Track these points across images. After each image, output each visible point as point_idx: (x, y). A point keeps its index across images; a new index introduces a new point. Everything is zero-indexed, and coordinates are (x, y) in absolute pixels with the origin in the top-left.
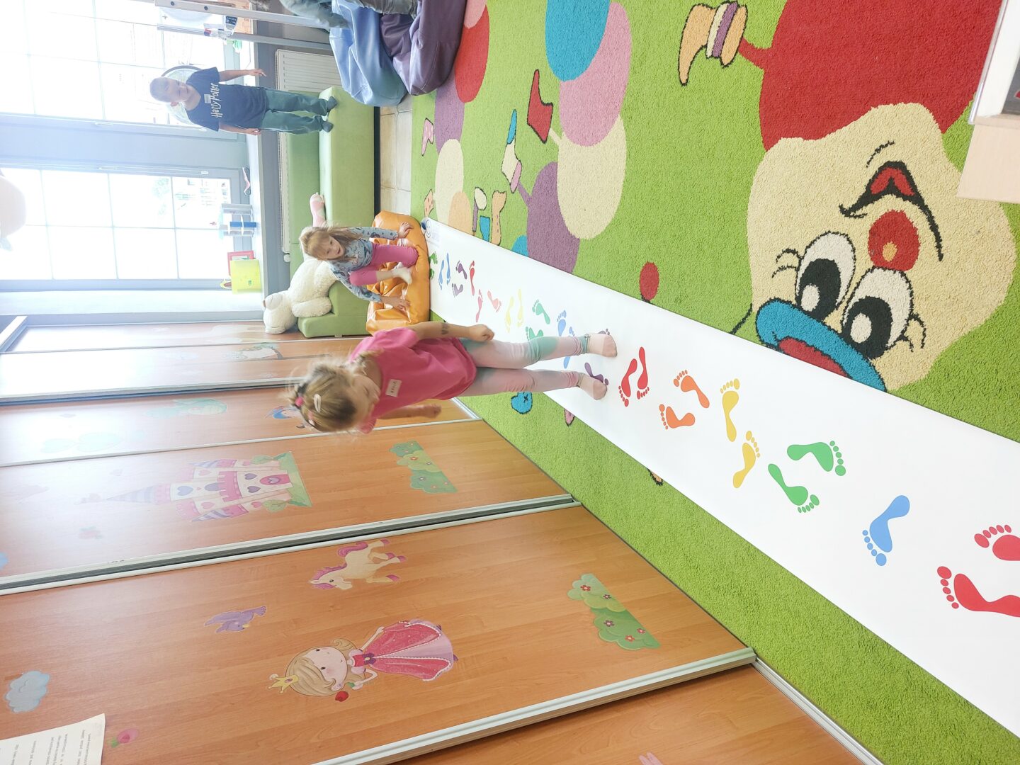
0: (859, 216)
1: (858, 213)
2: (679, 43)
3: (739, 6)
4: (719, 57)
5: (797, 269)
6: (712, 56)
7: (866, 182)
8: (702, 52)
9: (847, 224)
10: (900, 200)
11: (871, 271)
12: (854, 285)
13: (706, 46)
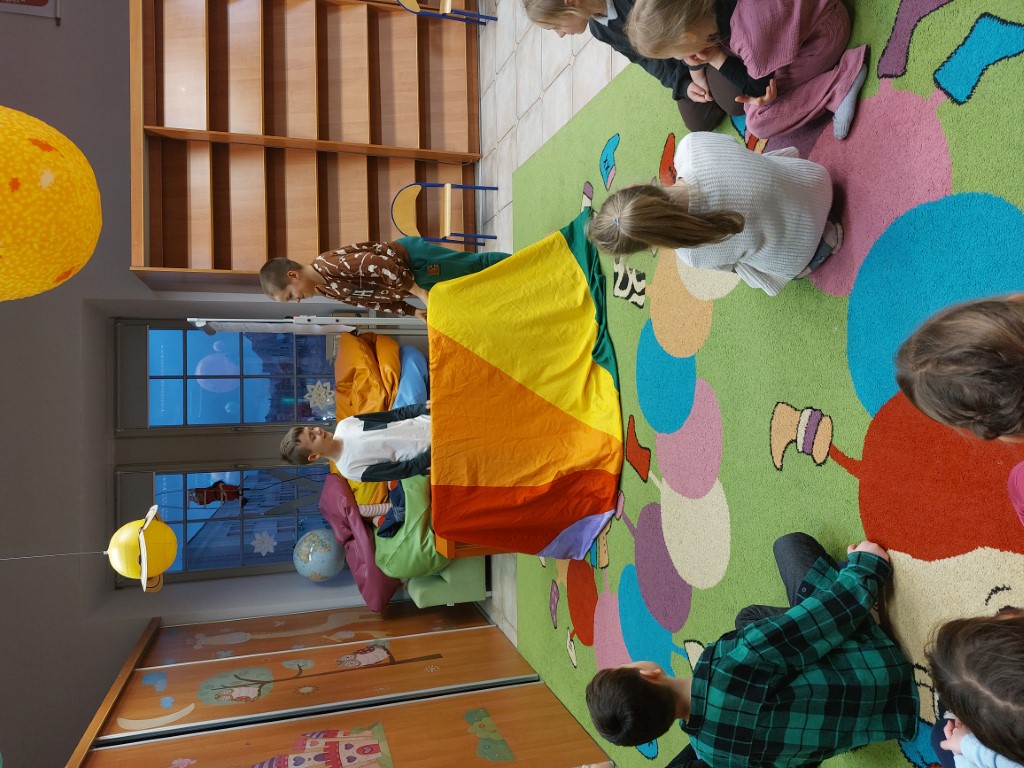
2: (768, 431)
3: (822, 415)
4: (811, 454)
6: (803, 452)
8: (793, 445)
13: (796, 441)
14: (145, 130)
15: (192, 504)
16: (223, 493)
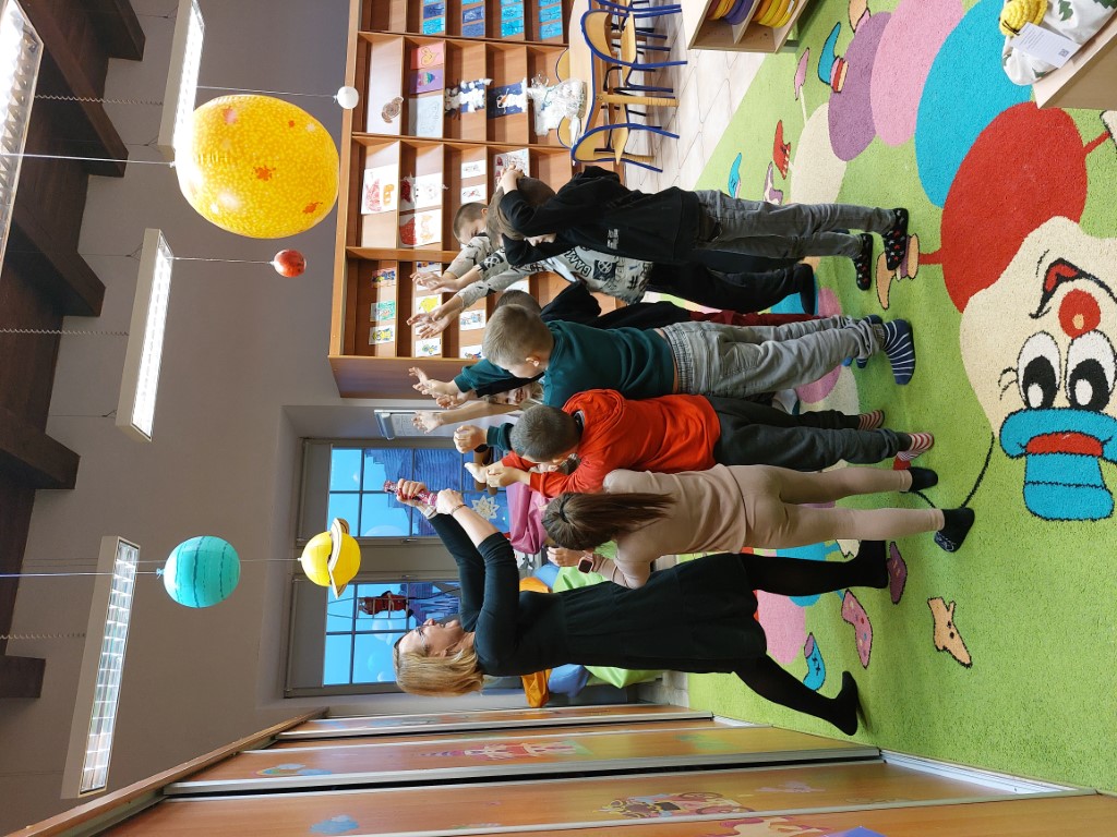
0: (1046, 312)
1: (1044, 311)
4: (907, 275)
5: (1017, 381)
6: (902, 278)
7: (1041, 287)
8: (894, 280)
9: (1039, 324)
10: (1070, 282)
11: (1072, 344)
12: (1064, 363)
13: (895, 276)
14: (347, 251)
15: (362, 614)
16: (391, 603)
